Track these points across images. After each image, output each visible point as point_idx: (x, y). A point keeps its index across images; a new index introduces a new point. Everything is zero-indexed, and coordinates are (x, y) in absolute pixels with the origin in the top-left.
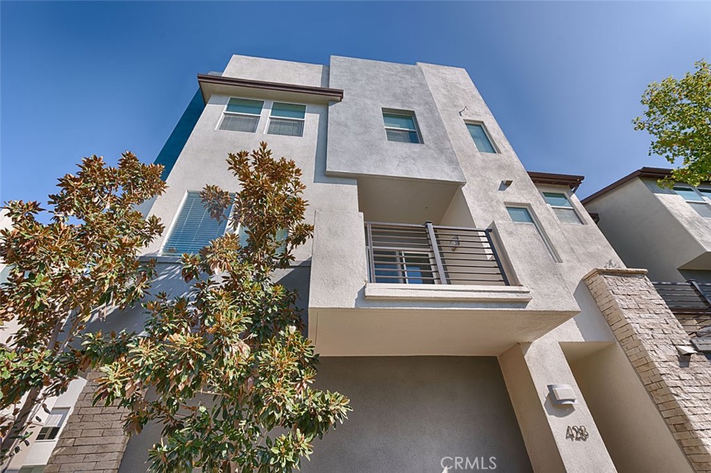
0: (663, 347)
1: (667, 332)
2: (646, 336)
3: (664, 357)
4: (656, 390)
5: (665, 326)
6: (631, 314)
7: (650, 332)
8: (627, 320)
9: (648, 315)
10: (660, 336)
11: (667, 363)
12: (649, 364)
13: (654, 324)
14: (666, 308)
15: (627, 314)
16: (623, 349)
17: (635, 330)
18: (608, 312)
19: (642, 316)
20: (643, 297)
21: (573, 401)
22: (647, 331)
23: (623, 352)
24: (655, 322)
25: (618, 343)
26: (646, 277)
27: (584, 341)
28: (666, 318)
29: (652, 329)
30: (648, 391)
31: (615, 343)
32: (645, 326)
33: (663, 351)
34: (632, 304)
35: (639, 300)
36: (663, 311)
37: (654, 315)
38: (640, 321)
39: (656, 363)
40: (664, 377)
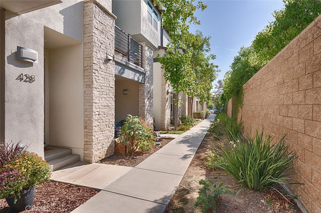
0: (101, 53)
1: (107, 48)
2: (97, 45)
3: (99, 57)
4: (87, 70)
5: (108, 45)
6: (96, 32)
7: (100, 44)
8: (93, 33)
9: (104, 37)
10: (103, 48)
11: (99, 60)
12: (91, 57)
13: (104, 42)
14: (113, 38)
15: (95, 31)
16: (84, 47)
17: (94, 39)
18: (87, 26)
19: (101, 35)
20: (107, 28)
21: (34, 61)
22: (99, 43)
23: (83, 49)
24: (105, 41)
25: (83, 44)
26: (114, 20)
27: (63, 33)
28: (111, 42)
29: (102, 43)
30: (84, 69)
31: (82, 43)
32: (100, 40)
33: (100, 54)
34: (100, 28)
35: (105, 28)
36: (111, 39)
37: (107, 38)
38: (99, 37)
39: (94, 58)
40: (94, 65)
